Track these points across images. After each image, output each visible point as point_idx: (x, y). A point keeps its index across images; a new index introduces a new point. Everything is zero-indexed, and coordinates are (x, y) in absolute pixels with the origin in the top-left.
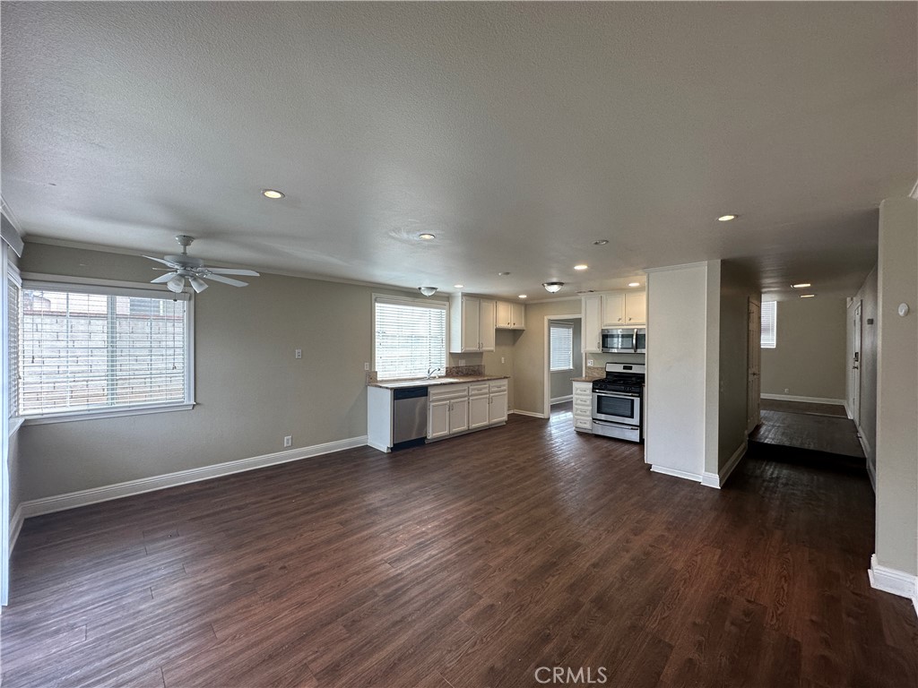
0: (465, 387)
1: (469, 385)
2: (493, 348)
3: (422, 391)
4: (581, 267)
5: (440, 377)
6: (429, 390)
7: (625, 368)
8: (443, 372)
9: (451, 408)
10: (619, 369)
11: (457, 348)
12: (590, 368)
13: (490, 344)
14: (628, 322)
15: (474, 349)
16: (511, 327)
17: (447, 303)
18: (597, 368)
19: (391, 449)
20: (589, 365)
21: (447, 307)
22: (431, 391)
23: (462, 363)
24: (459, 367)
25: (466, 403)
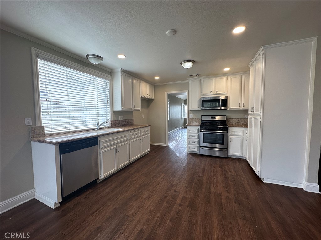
0: (127, 134)
1: (129, 132)
2: (140, 108)
3: (93, 142)
4: (239, 30)
5: (107, 128)
6: (99, 139)
7: (212, 118)
8: (109, 124)
9: (118, 150)
10: (209, 118)
11: (118, 107)
12: (191, 119)
13: (138, 106)
14: (215, 93)
15: (129, 108)
16: (148, 97)
17: (110, 76)
18: (195, 119)
19: (60, 203)
20: (190, 117)
21: (110, 79)
22: (101, 140)
23: (121, 118)
24: (119, 120)
25: (128, 145)
